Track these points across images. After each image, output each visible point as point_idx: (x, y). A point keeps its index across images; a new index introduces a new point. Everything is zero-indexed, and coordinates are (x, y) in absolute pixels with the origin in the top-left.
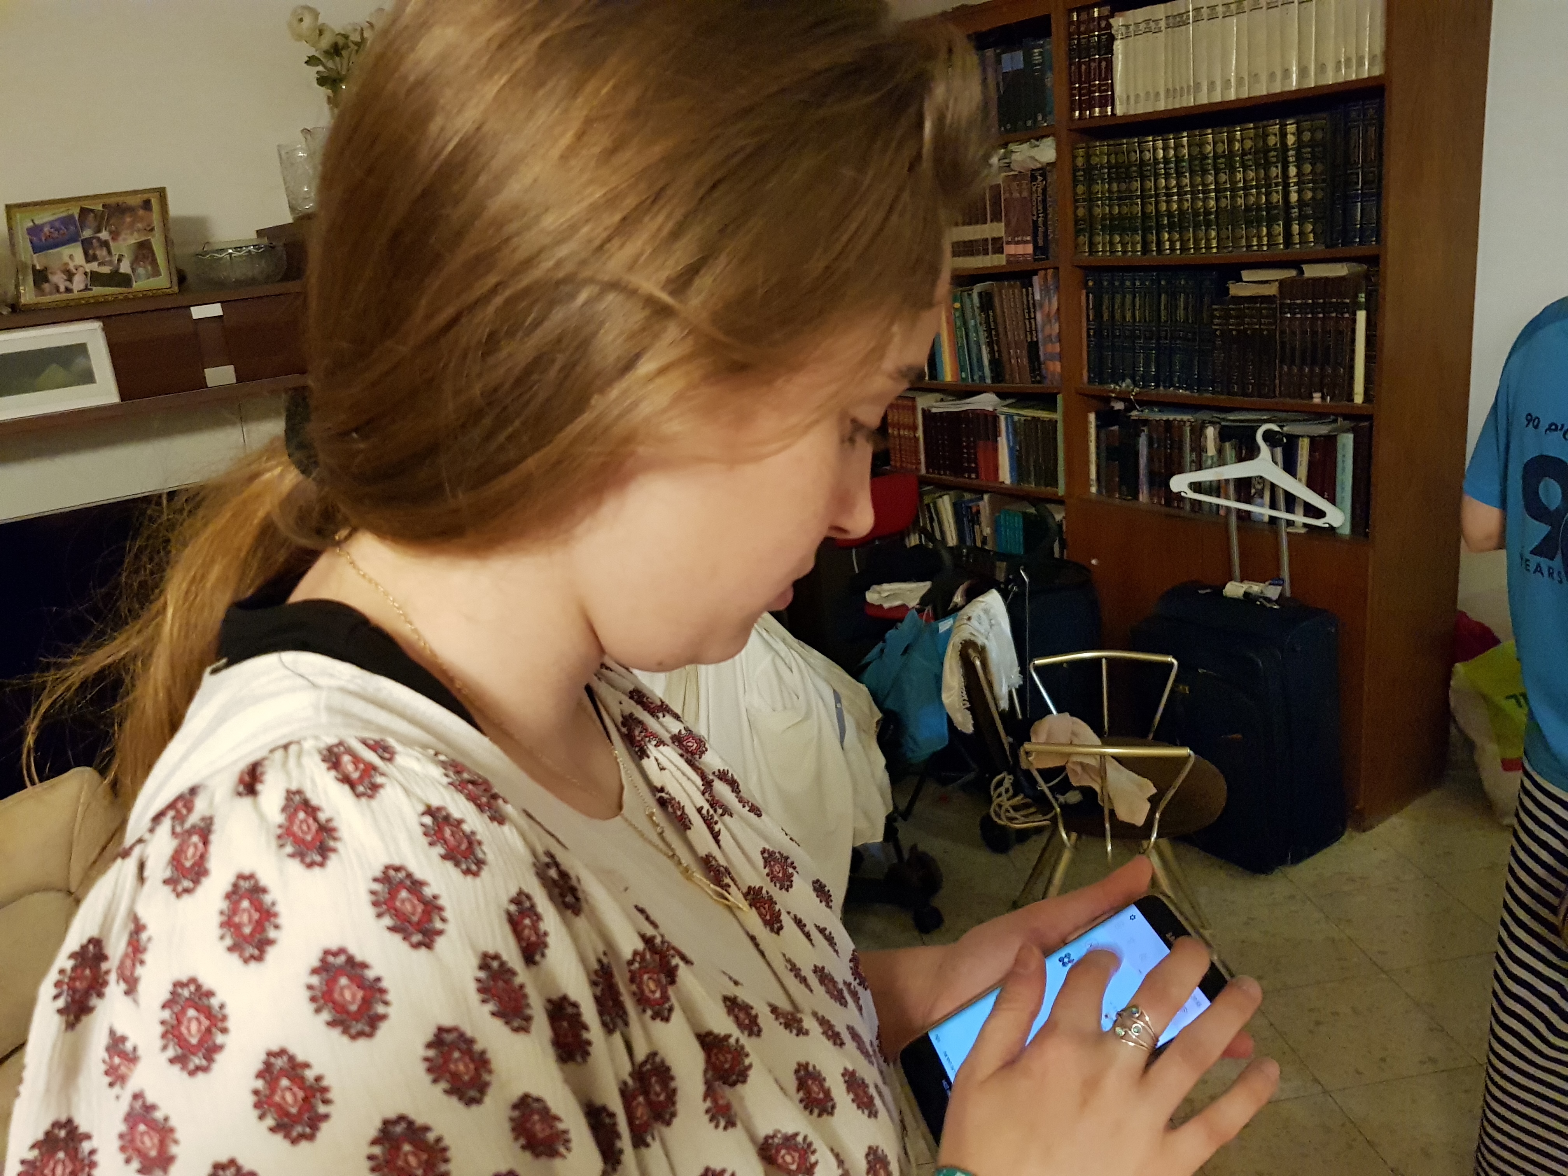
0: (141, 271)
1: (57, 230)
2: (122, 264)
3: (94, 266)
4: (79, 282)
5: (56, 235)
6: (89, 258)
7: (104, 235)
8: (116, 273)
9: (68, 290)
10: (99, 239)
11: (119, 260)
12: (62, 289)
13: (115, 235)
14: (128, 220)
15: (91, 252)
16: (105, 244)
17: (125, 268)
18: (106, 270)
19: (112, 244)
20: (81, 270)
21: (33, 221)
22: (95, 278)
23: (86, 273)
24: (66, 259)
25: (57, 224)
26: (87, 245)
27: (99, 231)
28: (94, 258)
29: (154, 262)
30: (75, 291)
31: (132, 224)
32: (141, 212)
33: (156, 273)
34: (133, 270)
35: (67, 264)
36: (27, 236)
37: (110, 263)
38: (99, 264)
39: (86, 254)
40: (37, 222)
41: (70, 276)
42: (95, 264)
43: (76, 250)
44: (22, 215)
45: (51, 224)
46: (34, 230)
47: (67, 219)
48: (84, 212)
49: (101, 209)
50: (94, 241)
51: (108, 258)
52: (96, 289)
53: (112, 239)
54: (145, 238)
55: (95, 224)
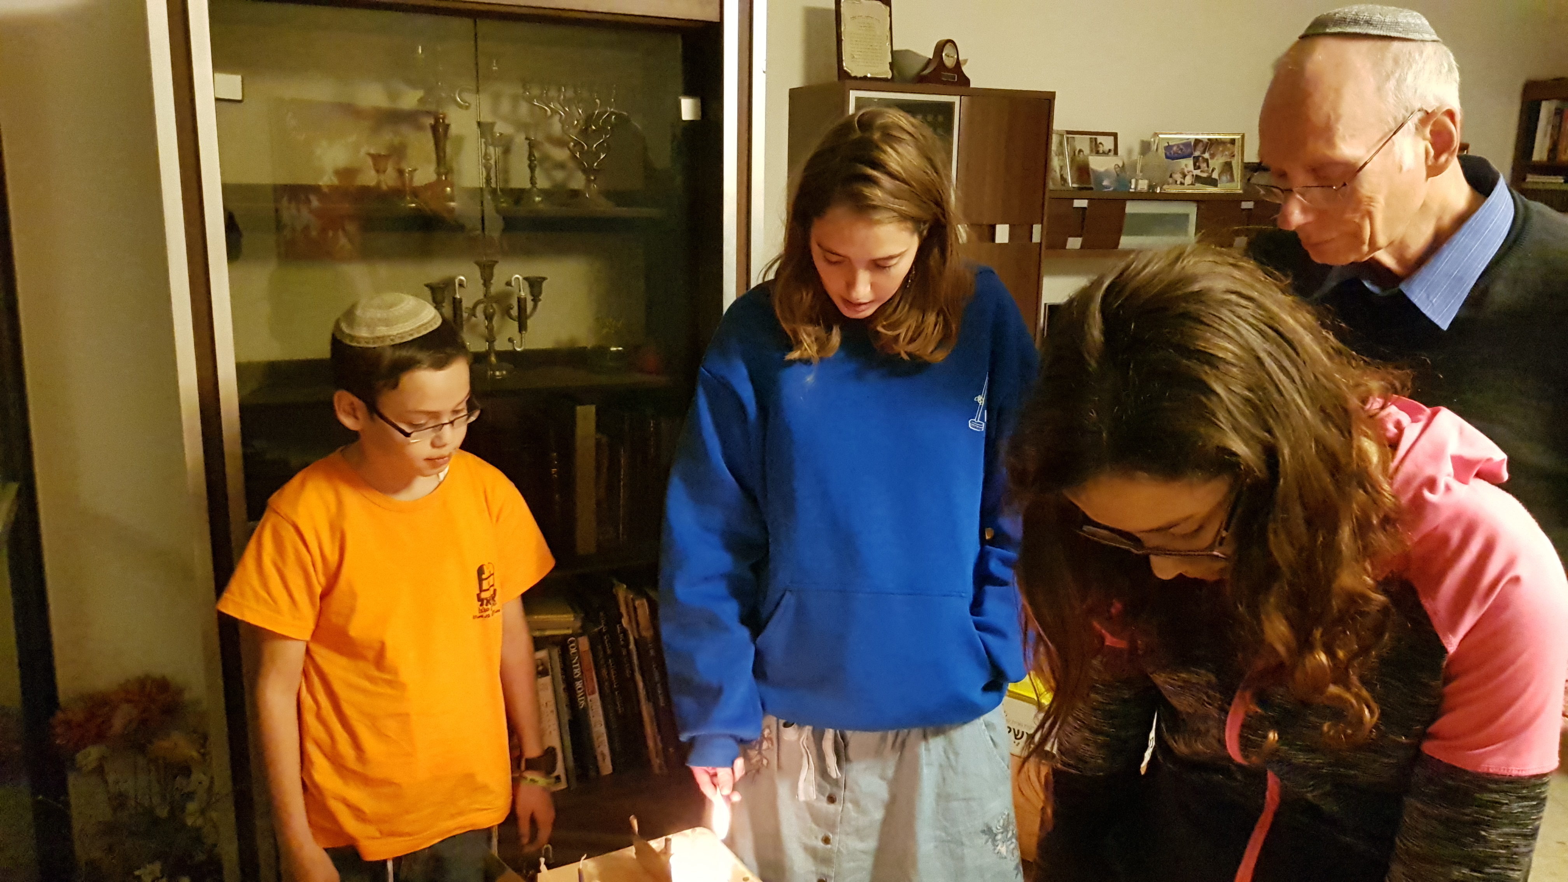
0: (1224, 178)
1: (1181, 150)
2: (1214, 173)
3: (1198, 172)
4: (1188, 180)
5: (1180, 152)
7: (1206, 155)
8: (1210, 177)
9: (1182, 184)
10: (1203, 158)
11: (1213, 170)
12: (1178, 183)
13: (1213, 156)
14: (1221, 149)
15: (1197, 164)
16: (1206, 161)
17: (1215, 175)
18: (1205, 175)
20: (1191, 173)
21: (1168, 143)
22: (1198, 179)
23: (1193, 175)
24: (1183, 166)
25: (1181, 147)
26: (1196, 160)
27: (1204, 152)
28: (1199, 168)
29: (1232, 175)
30: (1186, 184)
31: (1223, 151)
32: (1229, 145)
33: (1232, 179)
34: (1219, 176)
35: (1183, 169)
36: (1164, 151)
37: (1207, 171)
38: (1201, 171)
39: (1195, 165)
40: (1170, 144)
41: (1184, 176)
42: (1199, 170)
43: (1190, 162)
44: (1163, 139)
45: (1178, 145)
46: (1168, 148)
47: (1187, 144)
48: (1197, 141)
49: (1207, 141)
50: (1201, 158)
51: (1206, 169)
52: (1197, 185)
53: (1211, 158)
54: (1229, 160)
55: (1202, 149)
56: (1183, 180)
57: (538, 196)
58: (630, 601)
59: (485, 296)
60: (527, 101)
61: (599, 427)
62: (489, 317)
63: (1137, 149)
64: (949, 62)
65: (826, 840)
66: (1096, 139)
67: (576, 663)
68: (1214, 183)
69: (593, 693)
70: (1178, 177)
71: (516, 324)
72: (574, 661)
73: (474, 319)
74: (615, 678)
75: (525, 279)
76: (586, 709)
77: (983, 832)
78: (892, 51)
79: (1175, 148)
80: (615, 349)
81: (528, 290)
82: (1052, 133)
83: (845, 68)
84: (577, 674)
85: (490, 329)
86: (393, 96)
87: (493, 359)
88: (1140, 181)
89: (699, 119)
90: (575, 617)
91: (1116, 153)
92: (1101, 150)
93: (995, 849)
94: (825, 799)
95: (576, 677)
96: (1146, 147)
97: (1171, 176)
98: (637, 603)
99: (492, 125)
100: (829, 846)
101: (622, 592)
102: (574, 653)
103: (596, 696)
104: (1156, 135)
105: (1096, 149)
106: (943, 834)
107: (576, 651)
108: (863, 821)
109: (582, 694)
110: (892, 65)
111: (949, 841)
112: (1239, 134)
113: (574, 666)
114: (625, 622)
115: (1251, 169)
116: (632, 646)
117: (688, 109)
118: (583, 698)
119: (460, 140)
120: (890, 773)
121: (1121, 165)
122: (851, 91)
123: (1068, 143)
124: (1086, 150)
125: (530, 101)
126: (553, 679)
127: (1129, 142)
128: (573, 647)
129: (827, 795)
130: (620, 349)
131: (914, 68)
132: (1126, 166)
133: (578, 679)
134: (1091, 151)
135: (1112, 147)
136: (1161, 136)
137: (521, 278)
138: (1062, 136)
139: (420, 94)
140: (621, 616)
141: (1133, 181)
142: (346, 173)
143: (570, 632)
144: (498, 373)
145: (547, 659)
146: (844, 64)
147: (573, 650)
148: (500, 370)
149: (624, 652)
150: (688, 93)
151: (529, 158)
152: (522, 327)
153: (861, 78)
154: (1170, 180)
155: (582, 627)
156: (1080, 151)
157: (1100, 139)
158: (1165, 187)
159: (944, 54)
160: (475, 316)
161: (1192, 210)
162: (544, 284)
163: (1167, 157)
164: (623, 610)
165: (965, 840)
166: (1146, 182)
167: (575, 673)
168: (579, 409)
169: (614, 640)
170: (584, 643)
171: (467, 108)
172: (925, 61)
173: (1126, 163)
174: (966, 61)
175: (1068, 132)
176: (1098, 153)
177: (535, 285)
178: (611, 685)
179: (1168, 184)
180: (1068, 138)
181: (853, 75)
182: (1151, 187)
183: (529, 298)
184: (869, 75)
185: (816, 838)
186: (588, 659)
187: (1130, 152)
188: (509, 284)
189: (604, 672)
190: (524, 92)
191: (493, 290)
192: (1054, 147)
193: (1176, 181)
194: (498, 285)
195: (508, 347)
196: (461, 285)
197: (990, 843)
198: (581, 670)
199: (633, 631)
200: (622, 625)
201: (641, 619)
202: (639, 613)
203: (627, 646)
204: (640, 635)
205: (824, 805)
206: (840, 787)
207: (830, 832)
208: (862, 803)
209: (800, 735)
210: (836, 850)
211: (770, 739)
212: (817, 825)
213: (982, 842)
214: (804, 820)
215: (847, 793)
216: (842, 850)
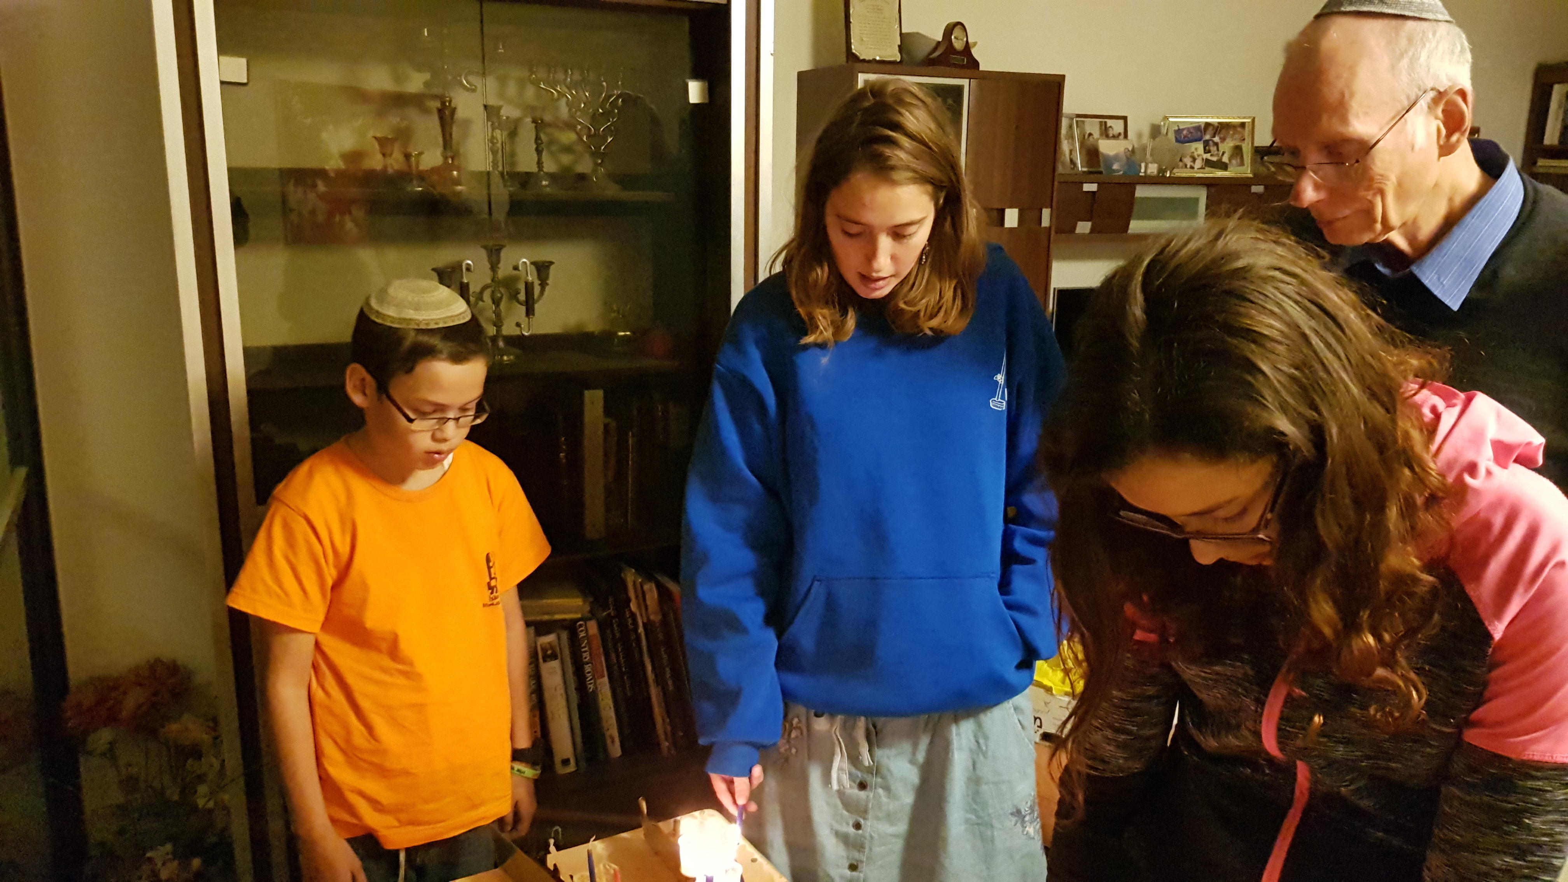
0: (1234, 162)
1: (1191, 133)
2: (1224, 157)
3: (1208, 156)
4: (1198, 164)
5: (1190, 135)
6: (1206, 151)
7: (1217, 139)
8: (1220, 161)
9: (1192, 168)
10: (1213, 141)
11: (1223, 153)
12: (1188, 166)
13: (1223, 140)
14: (1231, 132)
15: (1207, 148)
16: (1216, 144)
17: (1225, 159)
18: (1215, 159)
19: (1220, 145)
20: (1201, 157)
21: (1178, 126)
22: (1208, 163)
23: (1203, 159)
24: (1193, 150)
25: (1192, 131)
26: (1206, 144)
27: (1214, 137)
28: (1209, 152)
29: (1242, 159)
30: (1196, 168)
31: (1234, 134)
32: (1239, 129)
33: (1242, 164)
34: (1230, 160)
35: (1193, 153)
36: (1174, 134)
37: (1218, 155)
38: (1211, 155)
39: (1205, 148)
40: (1180, 128)
41: (1194, 160)
42: (1209, 154)
43: (1200, 146)
44: (1173, 122)
45: (1188, 129)
46: (1178, 132)
47: (1198, 128)
48: (1208, 125)
49: (1216, 124)
50: (1211, 142)
51: (1216, 152)
52: (1207, 169)
53: (1221, 142)
54: (1239, 144)
55: (1213, 132)
56: (1192, 164)
57: (545, 181)
58: (639, 586)
59: (493, 280)
60: (533, 84)
61: (608, 411)
62: (496, 302)
63: (1146, 132)
64: (958, 45)
65: (858, 826)
66: (1106, 123)
67: (585, 647)
68: (1224, 167)
69: (603, 676)
70: (1188, 161)
71: (523, 308)
72: (583, 645)
73: (481, 303)
74: (625, 662)
75: (532, 263)
76: (595, 693)
77: (1012, 814)
78: (901, 34)
79: (1185, 132)
80: (622, 334)
81: (535, 273)
82: (1062, 117)
83: (854, 51)
84: (586, 658)
85: (498, 314)
86: (398, 78)
87: (501, 344)
88: (1150, 165)
89: (707, 101)
90: (584, 601)
91: (1126, 136)
92: (1111, 133)
93: (1023, 831)
94: (855, 786)
95: (584, 660)
96: (1156, 131)
97: (1181, 160)
98: (646, 587)
99: (499, 108)
100: (860, 832)
101: (630, 577)
102: (583, 637)
103: (605, 679)
104: (1166, 118)
105: (1105, 132)
106: (974, 817)
107: (585, 635)
108: (892, 806)
109: (591, 678)
110: (901, 48)
111: (978, 824)
112: (1249, 117)
113: (582, 650)
114: (633, 606)
115: (1260, 152)
116: (641, 630)
117: (695, 91)
118: (593, 681)
119: (467, 123)
120: (921, 757)
121: (1130, 149)
122: (860, 75)
123: (1077, 126)
124: (1096, 134)
125: (536, 83)
126: (562, 662)
127: (1139, 126)
128: (582, 631)
129: (858, 781)
130: (628, 333)
131: (922, 51)
132: (1136, 150)
133: (587, 663)
134: (1101, 134)
135: (1122, 131)
136: (1171, 120)
137: (528, 263)
138: (1073, 119)
139: (427, 76)
140: (629, 600)
141: (1143, 165)
142: (354, 157)
143: (579, 616)
144: (505, 358)
145: (556, 643)
146: (853, 47)
147: (582, 635)
148: (508, 355)
149: (633, 637)
150: (696, 76)
151: (536, 142)
152: (530, 312)
153: (869, 62)
154: (1181, 164)
155: (590, 612)
156: (1090, 134)
157: (1110, 122)
158: (1175, 170)
159: (953, 37)
160: (483, 301)
161: (1202, 195)
162: (552, 267)
163: (1177, 141)
164: (632, 594)
165: (995, 823)
166: (1156, 165)
167: (584, 657)
168: (587, 393)
169: (622, 625)
170: (593, 627)
171: (474, 91)
172: (934, 44)
173: (1136, 146)
174: (975, 44)
175: (1078, 116)
176: (1107, 137)
177: (542, 268)
178: (620, 668)
179: (1178, 167)
180: (1077, 122)
181: (862, 58)
182: (1161, 171)
183: (537, 283)
184: (878, 58)
185: (848, 824)
186: (597, 643)
187: (1140, 135)
188: (516, 268)
189: (613, 657)
190: (531, 75)
191: (501, 274)
192: (1064, 131)
193: (1186, 166)
194: (505, 270)
195: (516, 332)
196: (468, 269)
197: (1019, 825)
198: (591, 655)
199: (641, 615)
200: (630, 610)
201: (648, 603)
202: (648, 597)
203: (636, 629)
204: (648, 618)
205: (856, 791)
206: (872, 774)
207: (861, 817)
208: (893, 788)
209: (832, 725)
210: (867, 835)
211: (799, 728)
212: (848, 811)
213: (1013, 823)
214: (835, 806)
215: (879, 780)
216: (873, 834)
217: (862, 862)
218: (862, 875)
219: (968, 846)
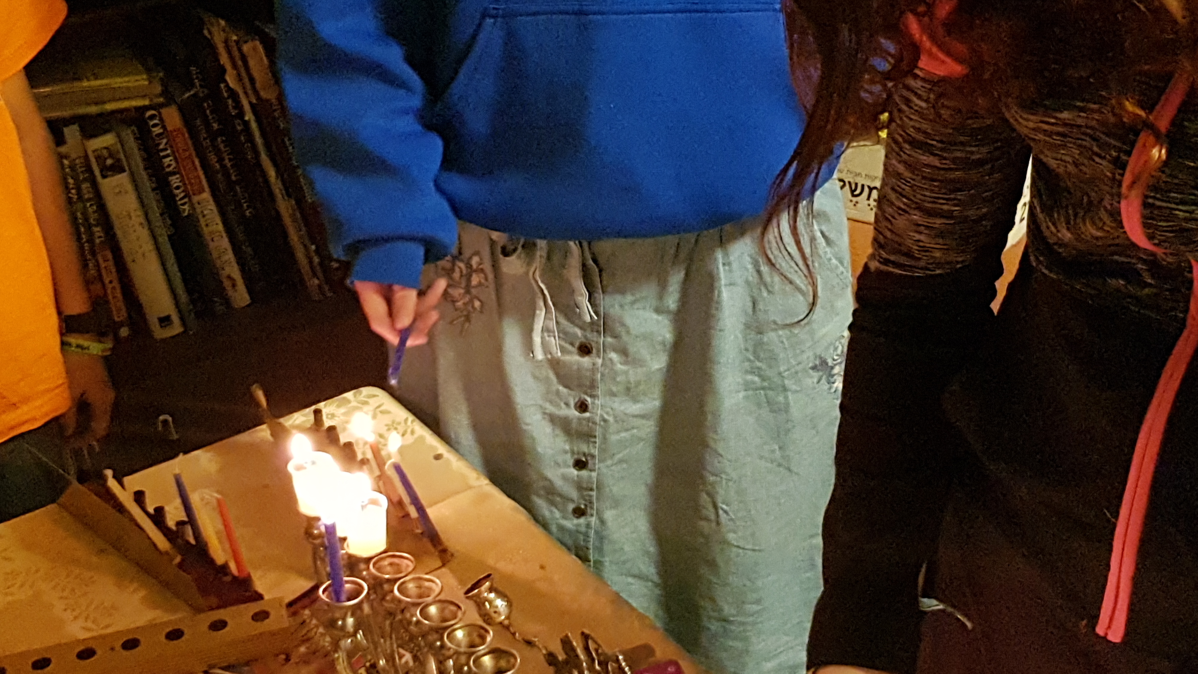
58: (234, 46)
65: (583, 407)
67: (166, 149)
69: (202, 191)
72: (161, 147)
74: (231, 166)
76: (192, 217)
77: (814, 367)
84: (169, 166)
90: (151, 79)
94: (574, 350)
95: (168, 170)
98: (246, 48)
100: (587, 415)
101: (218, 33)
102: (159, 135)
103: (206, 195)
107: (161, 130)
108: (634, 374)
109: (182, 195)
113: (162, 154)
114: (230, 79)
116: (249, 116)
118: (186, 200)
120: (672, 302)
126: (132, 175)
128: (155, 125)
129: (577, 344)
133: (173, 173)
140: (222, 72)
143: (147, 102)
145: (118, 147)
147: (157, 131)
149: (238, 126)
155: (164, 94)
164: (225, 61)
165: (789, 383)
167: (166, 165)
169: (219, 110)
170: (172, 117)
178: (227, 175)
185: (567, 404)
186: (184, 142)
189: (213, 158)
197: (824, 381)
198: (176, 159)
199: (246, 93)
200: (227, 85)
201: (256, 74)
202: (252, 63)
203: (241, 114)
204: (258, 97)
205: (575, 358)
206: (598, 332)
207: (586, 394)
208: (632, 350)
209: (529, 264)
210: (597, 419)
211: (482, 270)
212: (566, 386)
213: (815, 380)
214: (547, 379)
215: (609, 340)
216: (606, 416)
217: (593, 456)
218: (594, 474)
219: (751, 420)
